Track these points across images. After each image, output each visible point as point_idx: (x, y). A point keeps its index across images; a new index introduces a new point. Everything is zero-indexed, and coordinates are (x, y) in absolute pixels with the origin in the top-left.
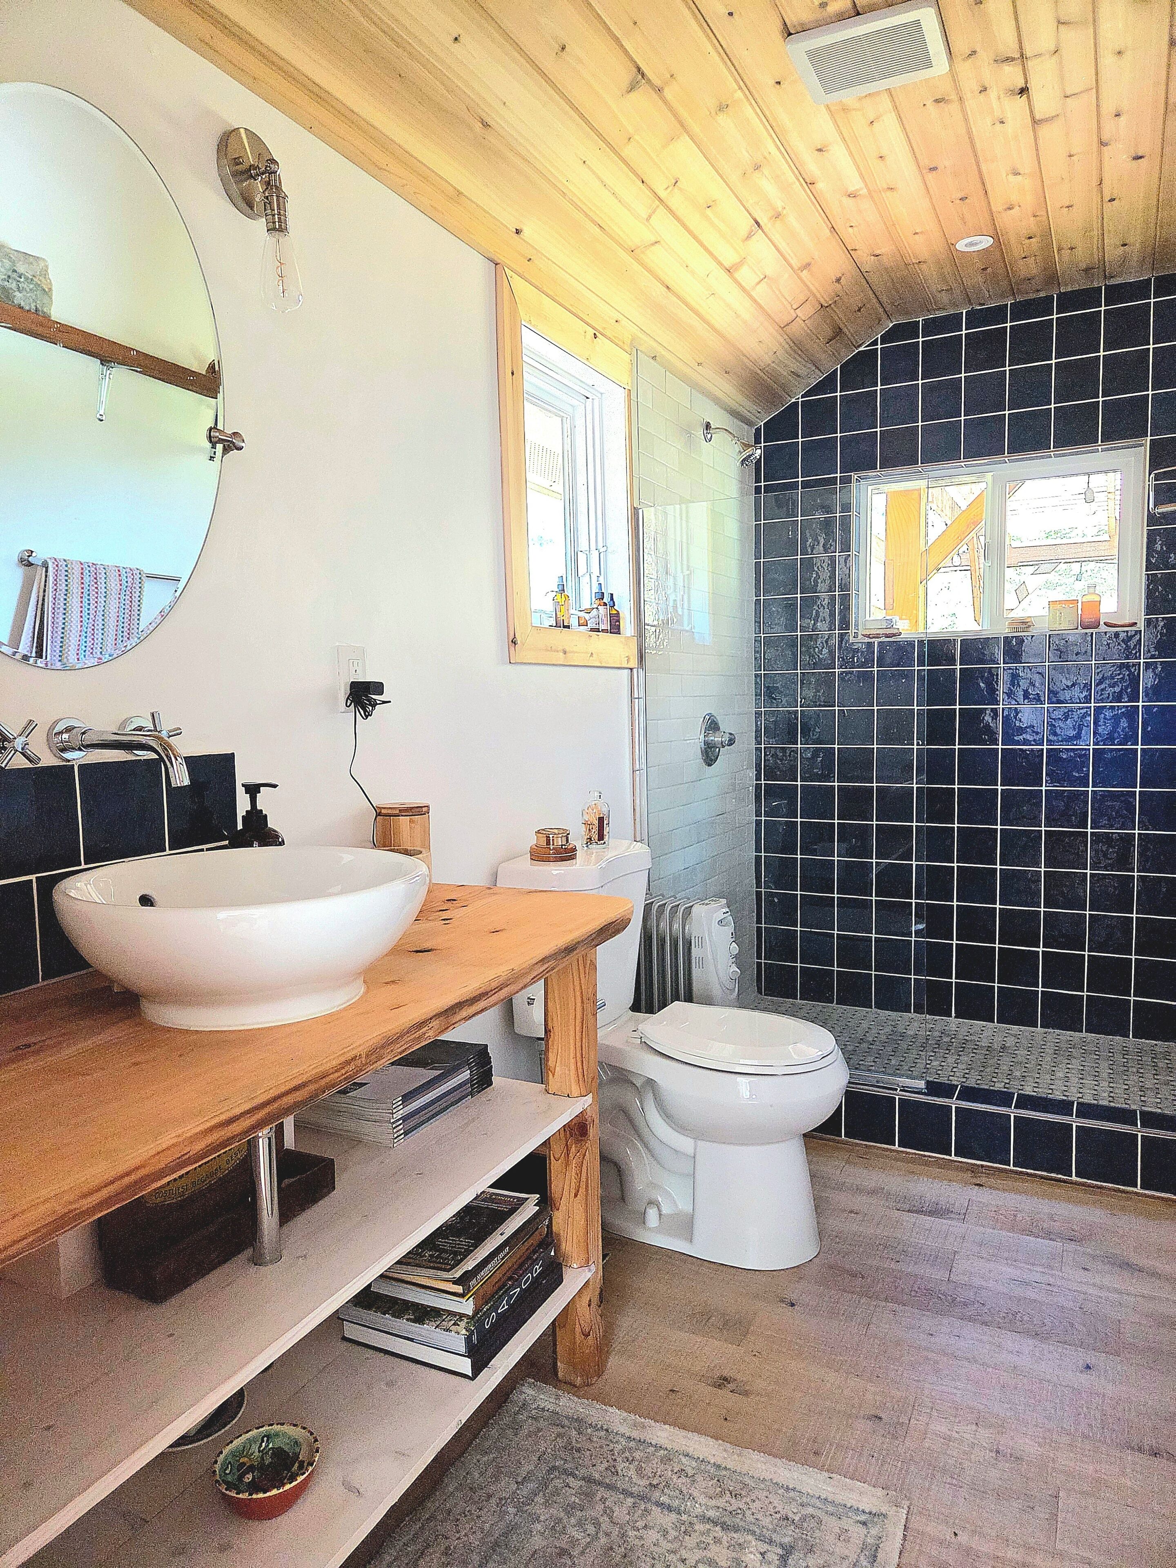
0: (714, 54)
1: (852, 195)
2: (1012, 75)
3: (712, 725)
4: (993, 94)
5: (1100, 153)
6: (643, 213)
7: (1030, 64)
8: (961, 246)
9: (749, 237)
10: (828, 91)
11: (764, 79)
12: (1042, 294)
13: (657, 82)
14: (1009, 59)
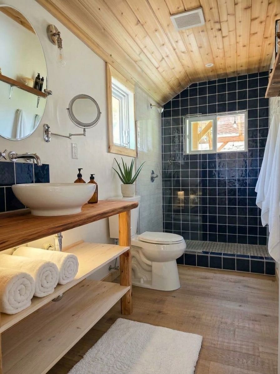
0: (154, 18)
1: (183, 52)
2: (218, 26)
3: (153, 173)
4: (214, 30)
5: (236, 45)
6: (138, 53)
7: (221, 23)
8: (206, 66)
9: (161, 61)
10: (178, 27)
11: (165, 24)
12: (224, 78)
13: (142, 23)
14: (217, 22)
